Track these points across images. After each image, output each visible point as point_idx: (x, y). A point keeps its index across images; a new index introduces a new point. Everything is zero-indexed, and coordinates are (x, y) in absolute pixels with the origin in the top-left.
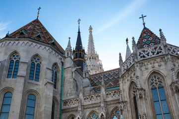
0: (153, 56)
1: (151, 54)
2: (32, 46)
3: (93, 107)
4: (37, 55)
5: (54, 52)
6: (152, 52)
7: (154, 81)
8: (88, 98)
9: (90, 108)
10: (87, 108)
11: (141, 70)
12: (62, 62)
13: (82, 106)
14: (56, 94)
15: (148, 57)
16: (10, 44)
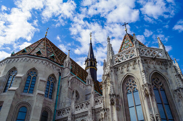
0: (127, 60)
1: (125, 58)
2: (30, 61)
3: (83, 116)
4: (34, 69)
5: (51, 65)
6: (126, 56)
7: (129, 85)
8: (79, 107)
9: (80, 117)
10: (77, 118)
11: (116, 75)
12: (59, 73)
13: (73, 115)
14: (50, 105)
15: (122, 61)
16: (11, 62)
